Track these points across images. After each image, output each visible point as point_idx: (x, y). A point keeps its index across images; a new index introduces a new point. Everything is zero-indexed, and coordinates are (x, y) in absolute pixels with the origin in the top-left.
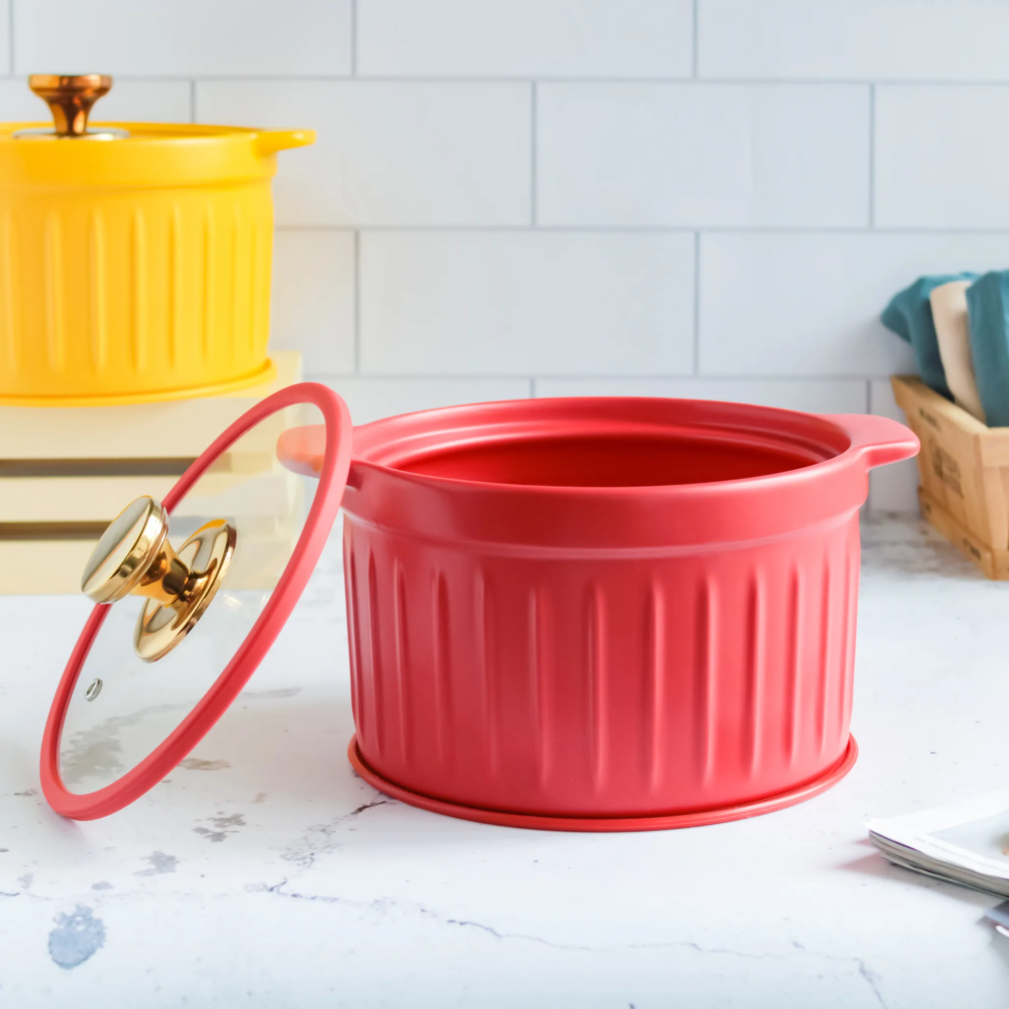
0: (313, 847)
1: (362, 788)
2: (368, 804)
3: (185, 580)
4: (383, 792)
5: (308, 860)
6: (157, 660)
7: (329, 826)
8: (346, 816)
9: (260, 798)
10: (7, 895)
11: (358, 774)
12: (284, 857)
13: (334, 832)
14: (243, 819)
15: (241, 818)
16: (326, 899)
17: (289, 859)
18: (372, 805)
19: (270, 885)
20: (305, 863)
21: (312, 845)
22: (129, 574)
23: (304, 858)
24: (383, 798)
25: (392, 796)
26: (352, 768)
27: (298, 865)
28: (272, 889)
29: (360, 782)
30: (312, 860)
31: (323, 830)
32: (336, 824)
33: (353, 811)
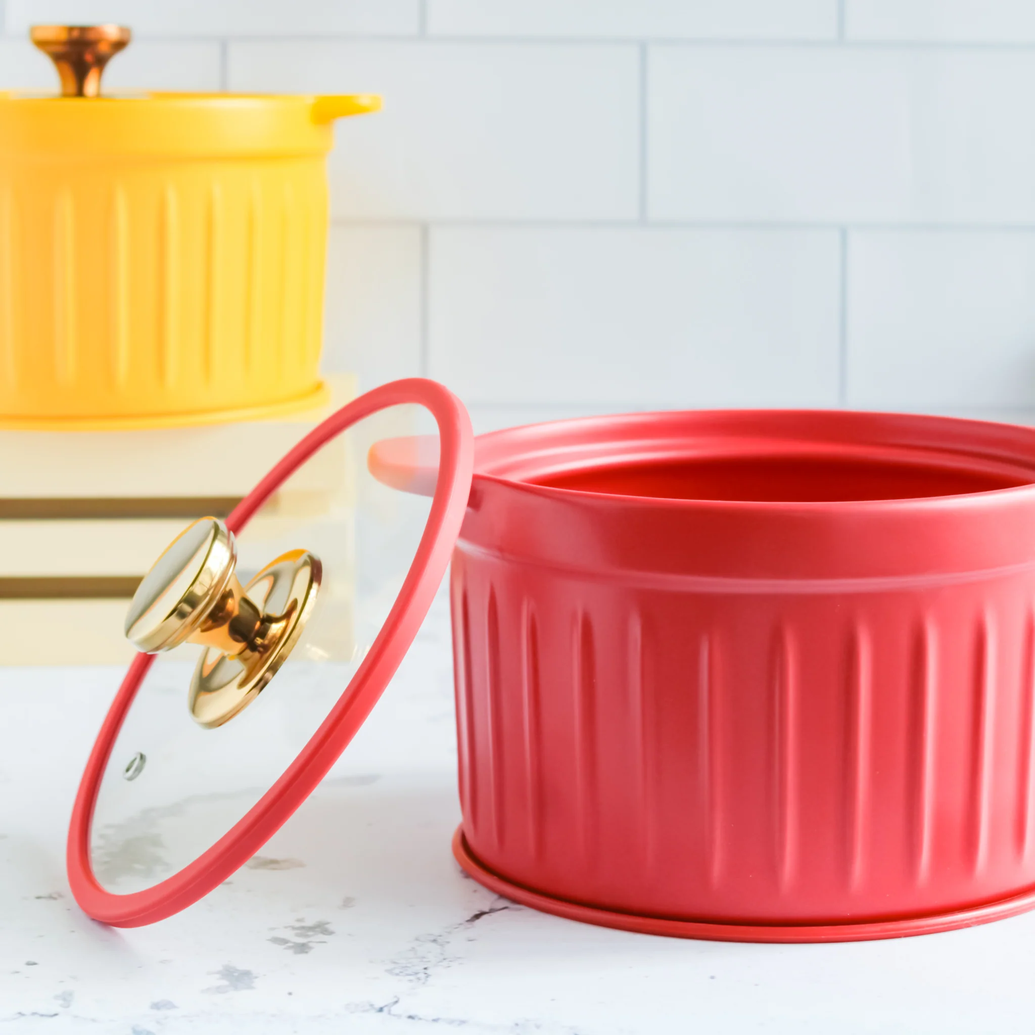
0: (425, 960)
1: (475, 891)
2: (487, 910)
3: (255, 624)
4: (502, 896)
5: (422, 976)
6: (220, 725)
7: (440, 936)
8: (461, 924)
9: (348, 903)
10: (42, 1015)
11: (467, 874)
12: (390, 971)
13: (448, 942)
14: (330, 927)
15: (327, 926)
16: (451, 1022)
17: (397, 974)
18: (492, 911)
19: (378, 1005)
20: (419, 979)
21: (424, 957)
22: (188, 614)
23: (417, 973)
24: (503, 903)
25: (516, 901)
26: (459, 868)
27: (411, 981)
28: (381, 1010)
29: (471, 884)
30: (427, 976)
31: (435, 941)
32: (449, 933)
33: (469, 919)
